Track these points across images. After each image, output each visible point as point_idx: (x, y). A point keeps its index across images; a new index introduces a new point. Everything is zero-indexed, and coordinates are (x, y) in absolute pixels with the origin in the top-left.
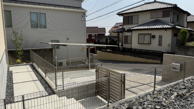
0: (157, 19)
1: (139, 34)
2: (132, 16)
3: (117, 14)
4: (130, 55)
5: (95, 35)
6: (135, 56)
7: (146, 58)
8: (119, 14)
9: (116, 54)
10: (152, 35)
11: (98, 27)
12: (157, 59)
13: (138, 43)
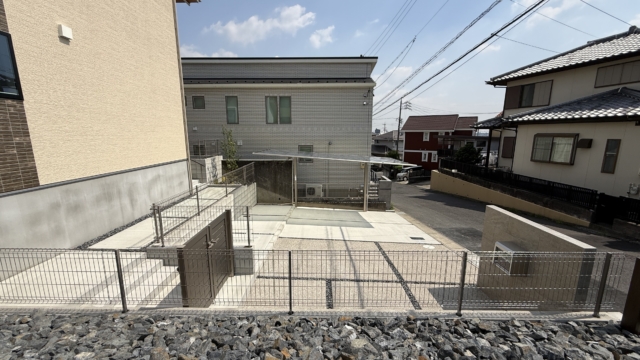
0: (621, 87)
1: (537, 136)
2: (534, 84)
3: (489, 83)
4: (504, 190)
5: (447, 133)
6: (515, 195)
7: (545, 205)
8: (494, 83)
9: (470, 181)
10: (582, 140)
11: (457, 115)
12: (578, 214)
13: (532, 160)
